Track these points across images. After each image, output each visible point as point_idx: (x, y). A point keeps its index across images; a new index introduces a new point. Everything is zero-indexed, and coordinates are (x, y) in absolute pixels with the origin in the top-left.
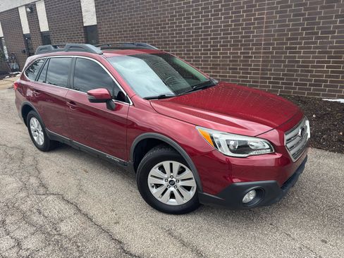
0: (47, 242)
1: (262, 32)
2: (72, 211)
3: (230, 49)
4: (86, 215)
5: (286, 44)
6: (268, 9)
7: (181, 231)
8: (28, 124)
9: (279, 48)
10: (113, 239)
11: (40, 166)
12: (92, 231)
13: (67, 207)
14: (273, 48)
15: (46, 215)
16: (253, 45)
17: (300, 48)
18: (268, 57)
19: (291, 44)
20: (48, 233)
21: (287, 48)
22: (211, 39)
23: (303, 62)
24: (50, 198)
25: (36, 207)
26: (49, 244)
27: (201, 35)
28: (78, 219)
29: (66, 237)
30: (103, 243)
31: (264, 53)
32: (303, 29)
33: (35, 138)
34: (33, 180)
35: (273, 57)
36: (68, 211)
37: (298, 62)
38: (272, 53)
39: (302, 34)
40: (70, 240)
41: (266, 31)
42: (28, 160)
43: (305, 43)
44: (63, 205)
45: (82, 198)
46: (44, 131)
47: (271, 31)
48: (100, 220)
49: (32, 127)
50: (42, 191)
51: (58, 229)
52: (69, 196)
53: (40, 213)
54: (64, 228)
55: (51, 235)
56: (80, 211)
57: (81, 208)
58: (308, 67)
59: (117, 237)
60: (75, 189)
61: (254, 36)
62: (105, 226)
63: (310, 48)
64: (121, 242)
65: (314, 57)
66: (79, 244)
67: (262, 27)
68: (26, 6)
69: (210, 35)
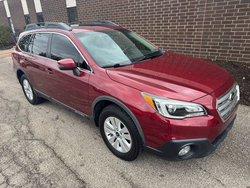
0: (28, 180)
1: (203, 9)
2: (50, 155)
3: (178, 24)
4: (60, 158)
5: (223, 19)
7: (131, 174)
8: (22, 83)
9: (217, 23)
10: (78, 179)
11: (31, 116)
12: (63, 171)
13: (46, 151)
14: (212, 23)
15: (30, 156)
16: (196, 20)
17: (235, 22)
18: (208, 30)
19: (227, 19)
20: (30, 172)
21: (223, 23)
22: (163, 16)
23: (236, 34)
24: (35, 143)
25: (24, 150)
26: (30, 181)
27: (155, 13)
28: (54, 161)
29: (43, 175)
30: (70, 182)
31: (205, 27)
32: (237, 7)
33: (27, 95)
34: (24, 128)
35: (212, 30)
36: (47, 154)
37: (233, 33)
38: (211, 26)
39: (236, 10)
40: (46, 178)
41: (207, 9)
42: (22, 112)
43: (239, 18)
44: (43, 149)
45: (58, 144)
46: (32, 89)
47: (211, 9)
48: (70, 162)
49: (25, 87)
50: (29, 137)
51: (38, 169)
52: (49, 142)
53: (26, 155)
54: (43, 168)
55: (32, 174)
56: (55, 154)
57: (57, 152)
58: (240, 37)
59: (82, 177)
60: (53, 136)
61: (197, 13)
62: (73, 168)
63: (243, 22)
64: (84, 182)
65: (245, 30)
66: (52, 182)
67: (204, 6)
69: (162, 13)
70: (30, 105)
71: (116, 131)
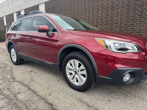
0: (9, 103)
1: (118, 18)
2: (26, 89)
3: (104, 26)
4: (33, 91)
5: (130, 22)
6: (121, 8)
7: (87, 99)
8: (10, 52)
9: (127, 25)
10: (47, 103)
11: (14, 70)
12: (36, 98)
13: (23, 87)
14: (124, 25)
15: (12, 90)
16: (115, 24)
17: (137, 24)
18: (122, 29)
19: (132, 22)
20: (11, 99)
21: (130, 24)
22: (95, 22)
23: (138, 30)
24: (15, 83)
25: (7, 87)
26: (10, 104)
27: (91, 21)
28: (29, 93)
29: (20, 101)
30: (41, 105)
31: (120, 27)
32: (138, 16)
33: (13, 59)
34: (9, 76)
35: (124, 29)
36: (24, 89)
37: (136, 30)
38: (123, 27)
39: (137, 18)
40: (22, 103)
41: (120, 17)
42: (8, 68)
43: (139, 22)
44: (21, 86)
45: (32, 83)
46: (17, 54)
47: (122, 17)
48: (41, 93)
49: (11, 54)
50: (12, 80)
51: (17, 97)
52: (25, 83)
53: (8, 90)
54: (20, 97)
55: (12, 100)
56: (30, 89)
57: (31, 88)
58: (141, 32)
59: (50, 102)
60: (29, 80)
61: (115, 20)
62: (43, 96)
63: (141, 24)
64: (52, 104)
65: (143, 28)
66: (28, 105)
67: (119, 16)
68: (17, 12)
69: (95, 20)
70: (14, 65)
71: (75, 70)
